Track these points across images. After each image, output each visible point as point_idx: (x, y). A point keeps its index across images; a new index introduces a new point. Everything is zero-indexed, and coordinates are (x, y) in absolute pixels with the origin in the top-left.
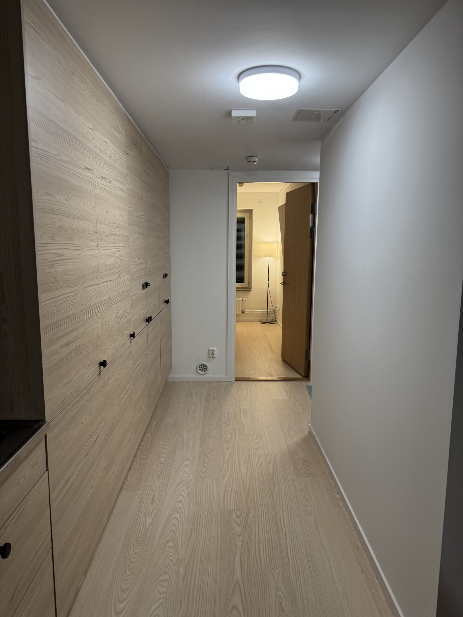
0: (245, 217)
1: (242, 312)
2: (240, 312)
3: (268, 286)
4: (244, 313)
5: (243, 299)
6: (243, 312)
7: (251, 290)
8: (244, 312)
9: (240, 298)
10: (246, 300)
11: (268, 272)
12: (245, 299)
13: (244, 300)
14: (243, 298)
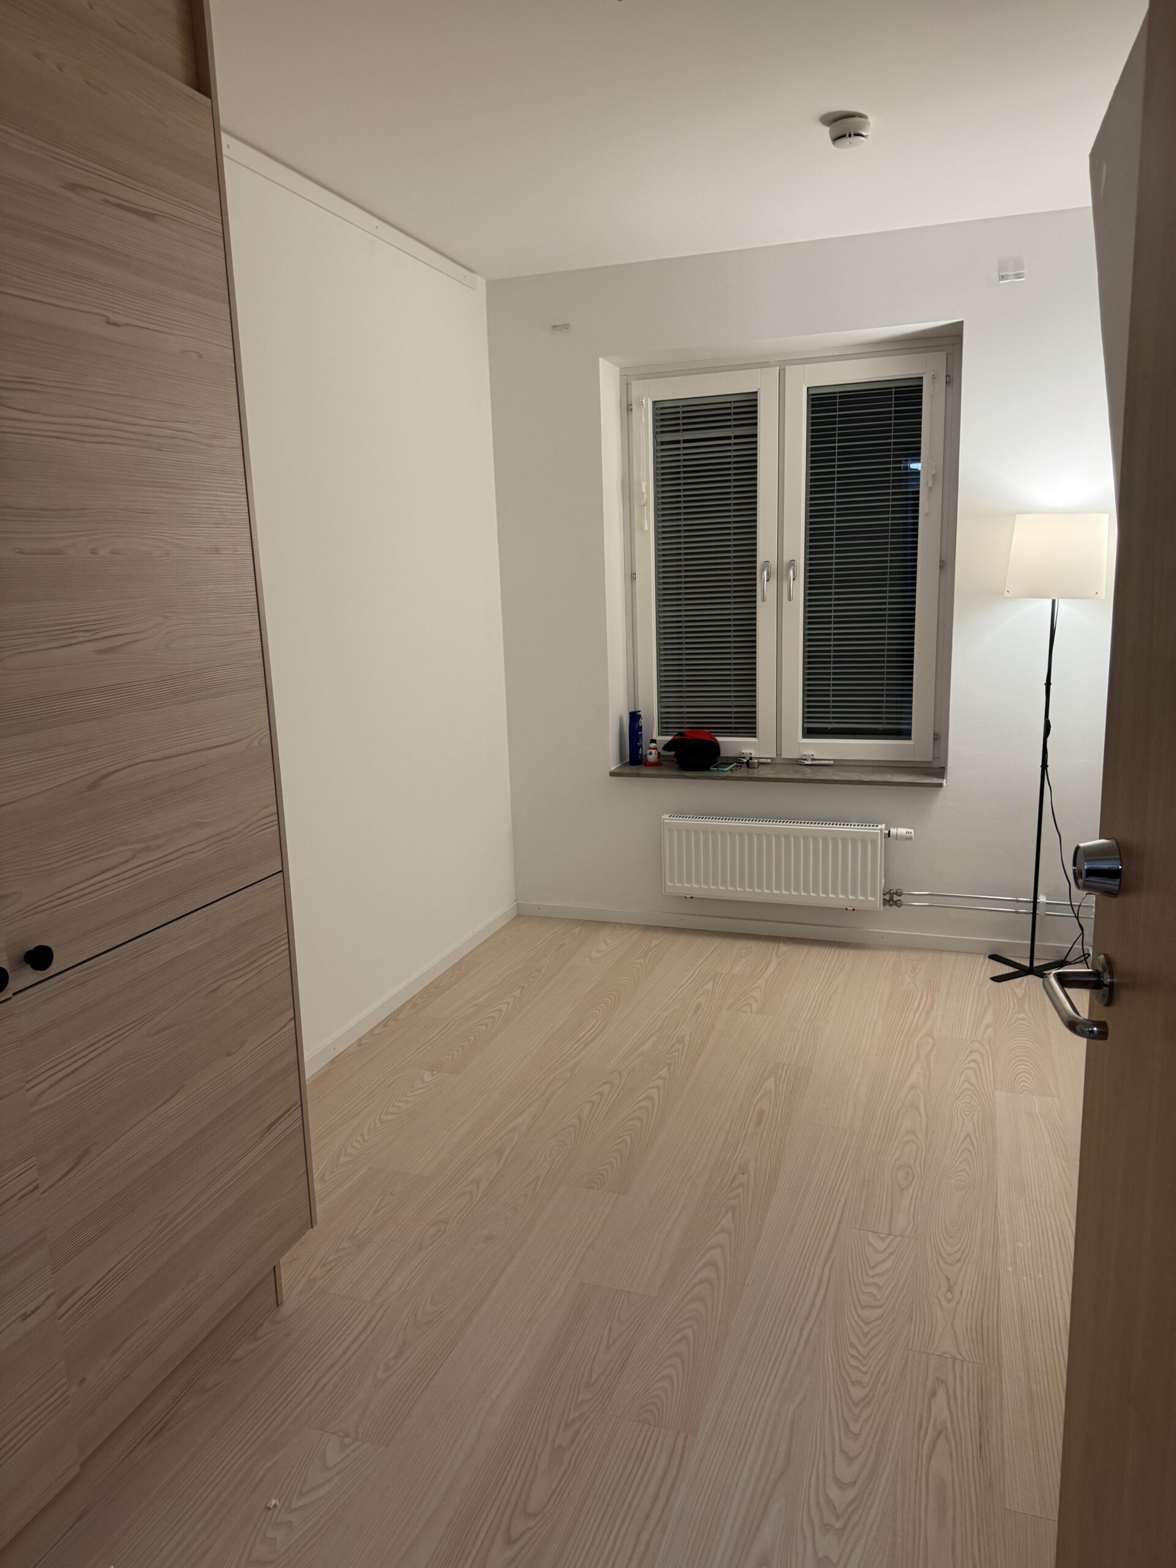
0: (921, 378)
1: (887, 897)
2: (875, 900)
3: (1044, 766)
4: (898, 904)
5: (893, 831)
6: (892, 899)
7: (940, 785)
8: (896, 898)
9: (875, 822)
10: (910, 838)
11: (1048, 684)
12: (902, 831)
13: (897, 837)
14: (897, 827)
